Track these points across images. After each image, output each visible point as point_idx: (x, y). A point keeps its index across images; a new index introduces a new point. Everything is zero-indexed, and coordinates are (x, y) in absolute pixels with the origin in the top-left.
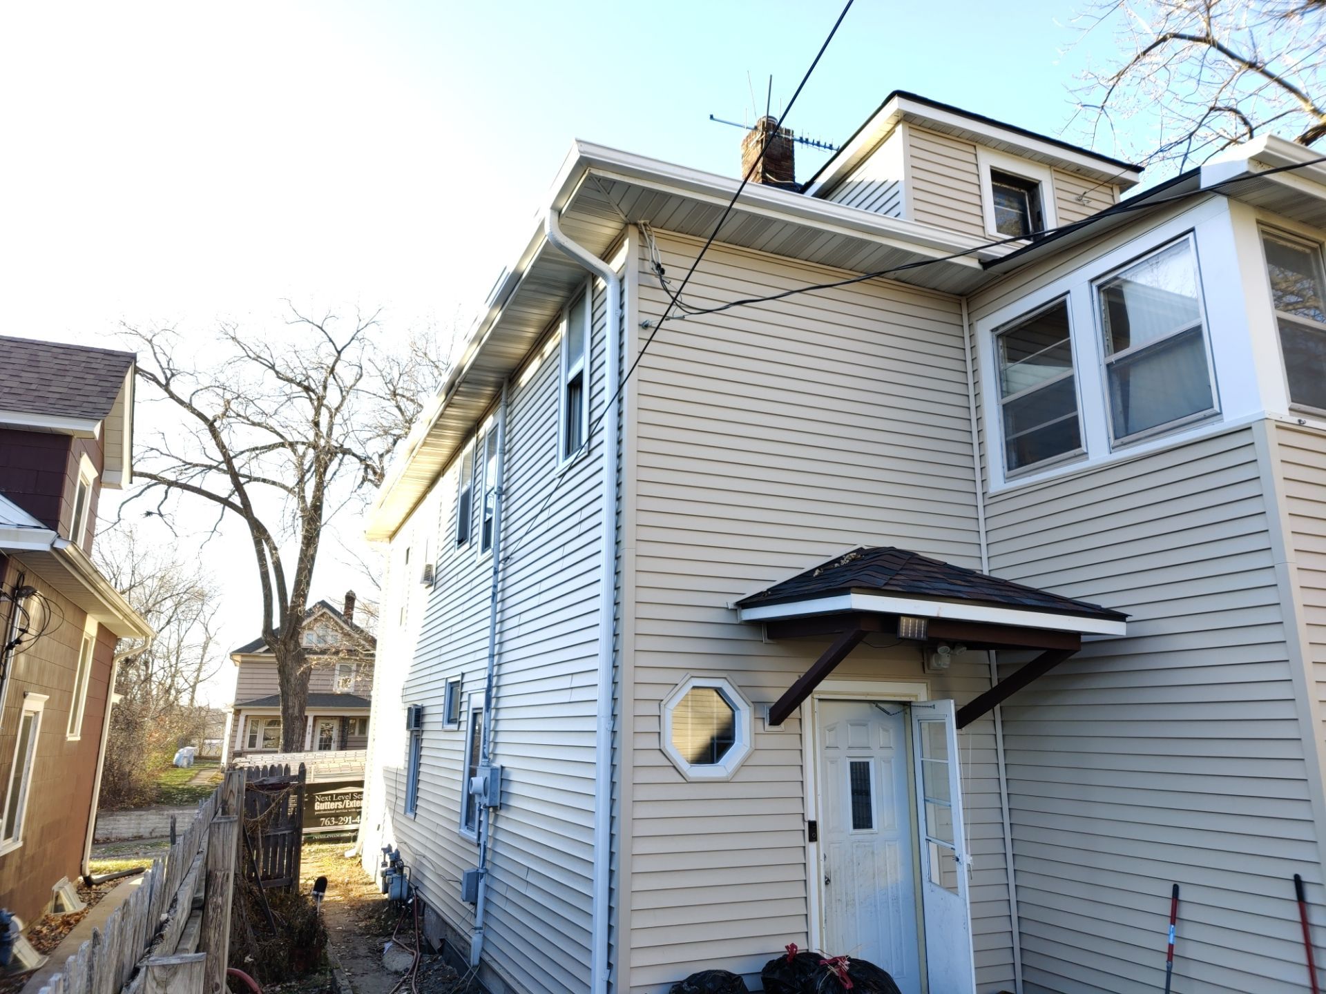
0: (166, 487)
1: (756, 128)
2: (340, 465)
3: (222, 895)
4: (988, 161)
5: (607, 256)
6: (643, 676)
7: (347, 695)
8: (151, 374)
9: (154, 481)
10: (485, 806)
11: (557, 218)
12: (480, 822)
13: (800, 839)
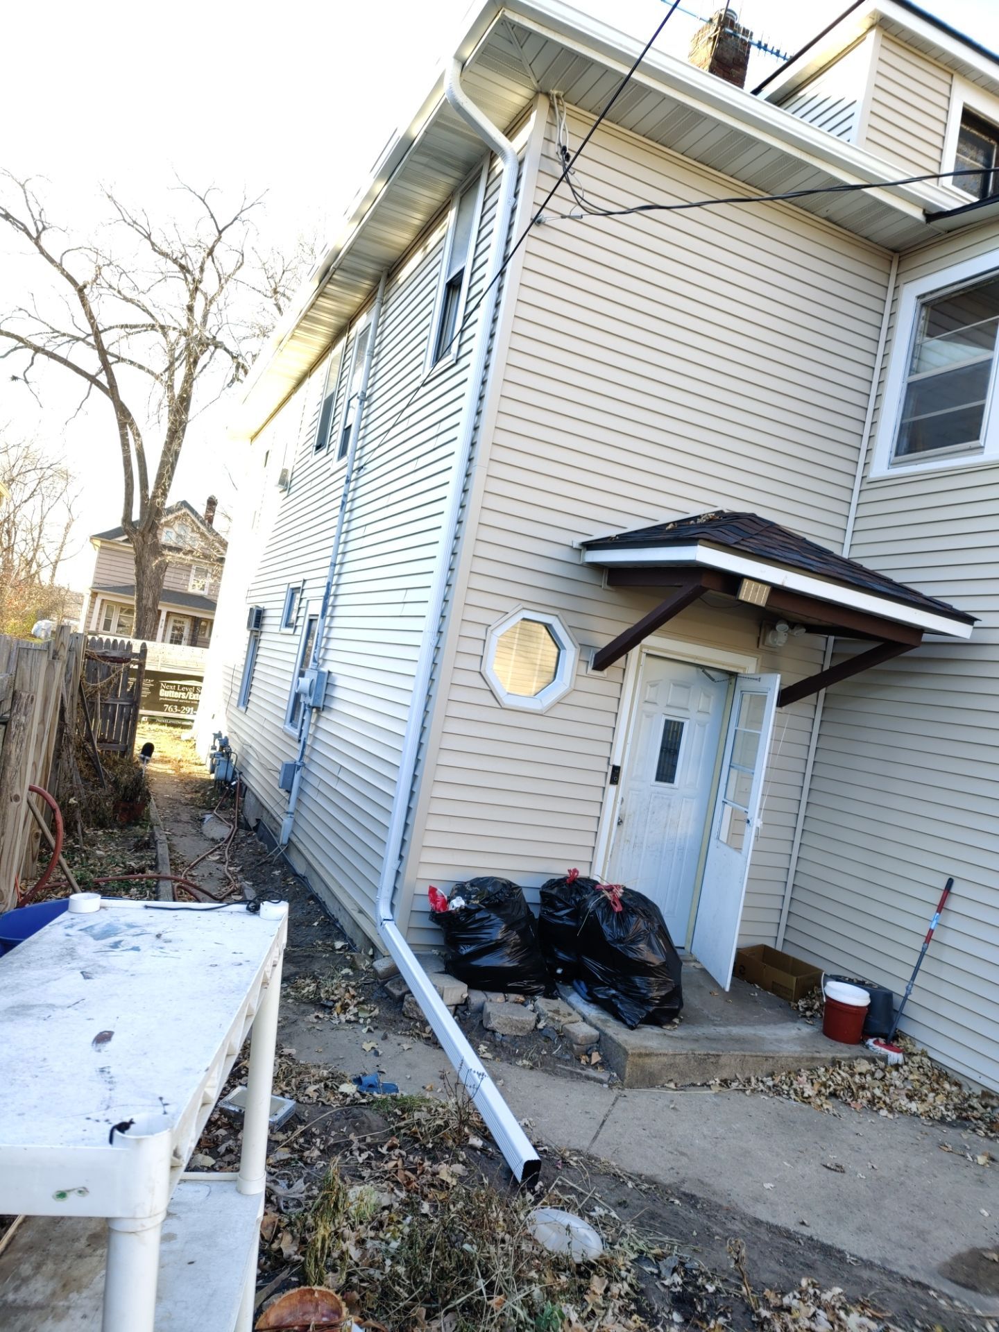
0: (32, 352)
1: (711, 21)
2: (211, 358)
3: (26, 715)
4: (964, 96)
5: (510, 131)
6: (475, 598)
7: (201, 598)
8: (22, 224)
9: (21, 344)
10: (309, 706)
11: (459, 70)
12: (303, 720)
13: (601, 780)
